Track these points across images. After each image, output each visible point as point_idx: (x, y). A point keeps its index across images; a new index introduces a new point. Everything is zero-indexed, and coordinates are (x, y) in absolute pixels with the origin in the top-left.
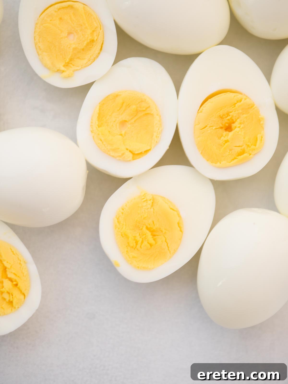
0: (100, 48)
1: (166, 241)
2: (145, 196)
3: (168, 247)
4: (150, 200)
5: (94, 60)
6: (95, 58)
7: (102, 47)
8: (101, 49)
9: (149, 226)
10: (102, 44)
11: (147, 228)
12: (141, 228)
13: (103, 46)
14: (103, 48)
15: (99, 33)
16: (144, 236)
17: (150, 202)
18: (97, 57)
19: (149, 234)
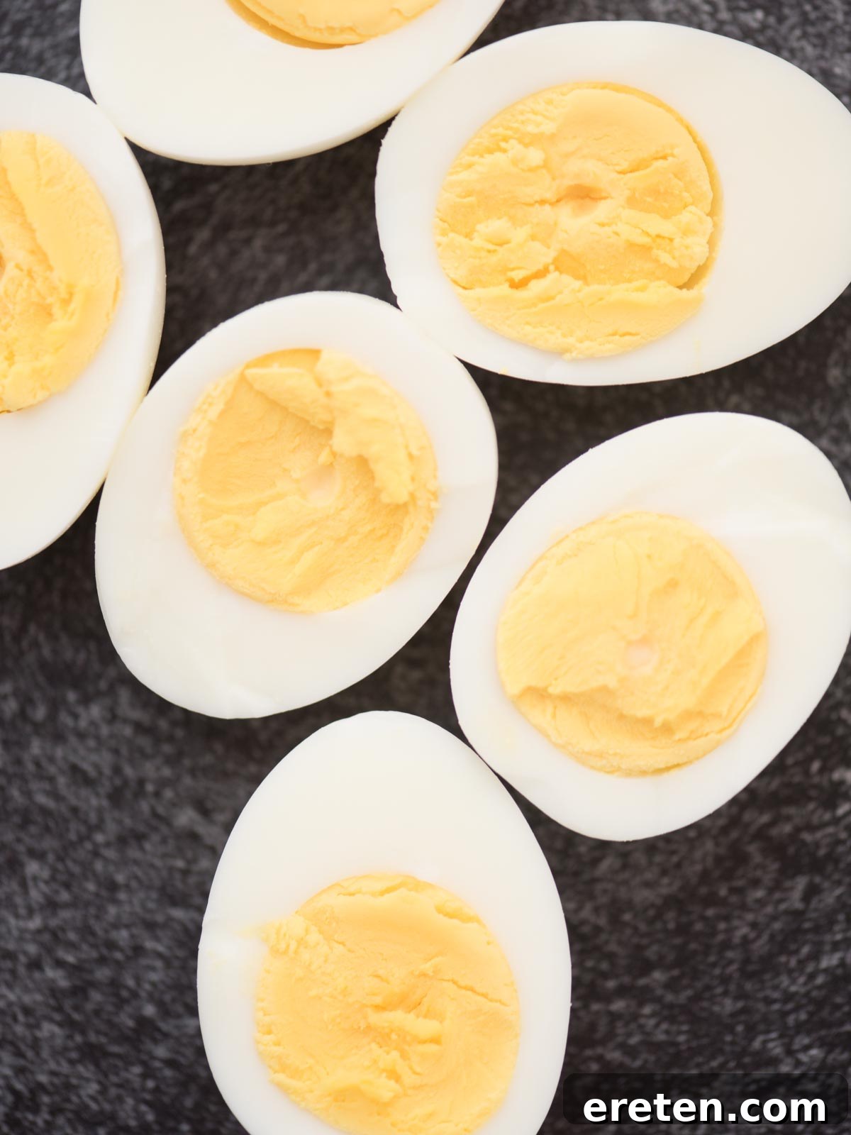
0: (662, 766)
1: (460, 987)
2: (285, 935)
3: (485, 996)
4: (307, 931)
5: (612, 771)
6: (619, 769)
7: (668, 769)
8: (659, 771)
9: (378, 1000)
10: (678, 766)
11: (379, 1008)
12: (363, 1025)
13: (674, 773)
14: (666, 775)
15: (707, 735)
16: (394, 1036)
17: (314, 937)
18: (629, 773)
19: (398, 1017)
